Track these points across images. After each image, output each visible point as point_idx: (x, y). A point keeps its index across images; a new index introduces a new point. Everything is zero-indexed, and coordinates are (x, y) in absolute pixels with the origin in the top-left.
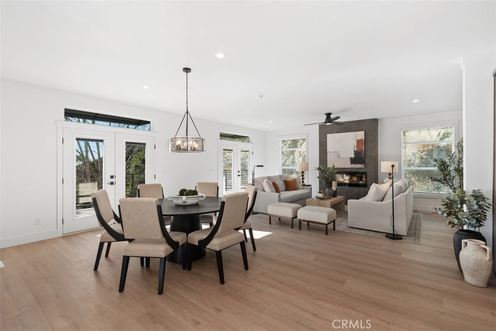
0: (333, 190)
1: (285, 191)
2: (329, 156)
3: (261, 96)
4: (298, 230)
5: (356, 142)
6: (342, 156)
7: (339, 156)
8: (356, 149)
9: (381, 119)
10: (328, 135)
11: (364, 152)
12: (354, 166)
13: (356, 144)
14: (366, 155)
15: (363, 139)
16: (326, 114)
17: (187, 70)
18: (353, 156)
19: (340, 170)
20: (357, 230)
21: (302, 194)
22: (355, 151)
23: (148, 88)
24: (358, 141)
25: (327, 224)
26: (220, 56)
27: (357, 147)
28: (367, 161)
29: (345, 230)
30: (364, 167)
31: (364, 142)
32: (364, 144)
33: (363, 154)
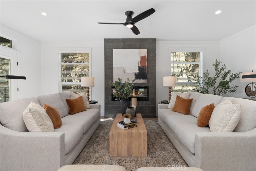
2: (115, 71)
5: (140, 58)
6: (127, 71)
7: (124, 71)
8: (140, 65)
11: (146, 68)
12: (137, 81)
13: (140, 60)
14: (148, 71)
18: (137, 72)
22: (139, 67)
24: (142, 58)
27: (140, 63)
28: (148, 76)
30: (146, 82)
31: (146, 59)
32: (147, 61)
33: (145, 70)
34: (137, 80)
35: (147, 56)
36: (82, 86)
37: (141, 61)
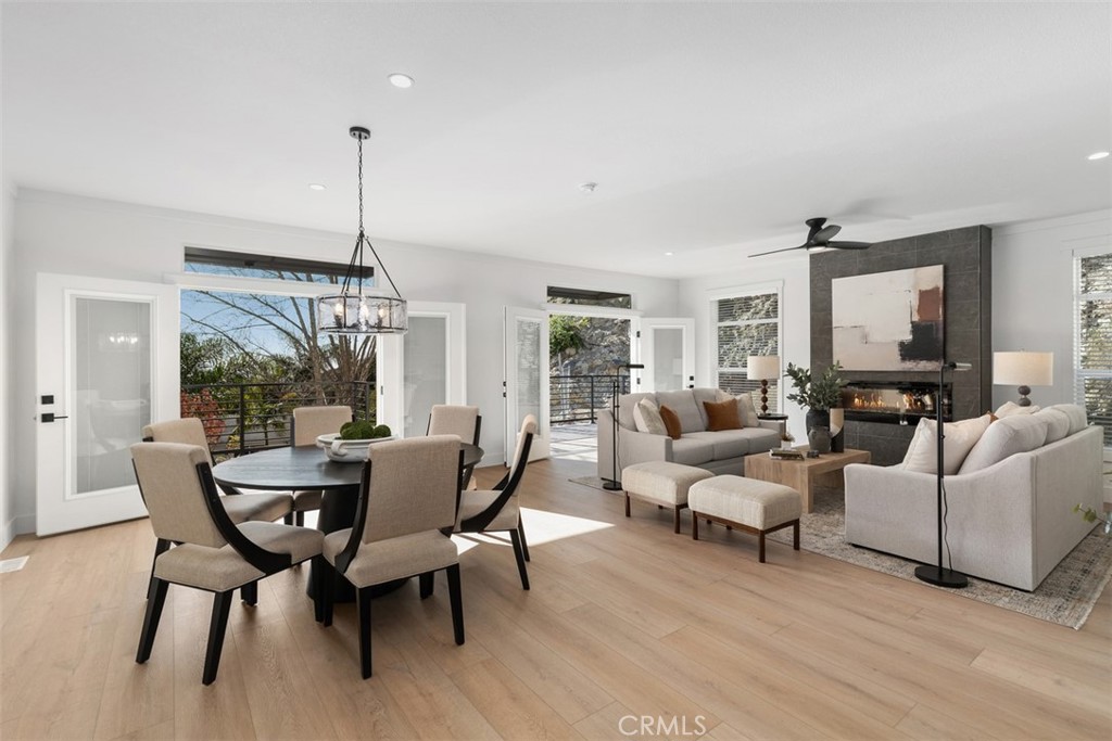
0: (829, 434)
1: (707, 430)
2: (839, 340)
3: (592, 186)
4: (691, 538)
5: (917, 297)
6: (875, 337)
7: (865, 339)
8: (916, 318)
9: (1001, 227)
10: (835, 282)
11: (941, 326)
12: (909, 365)
13: (916, 303)
14: (949, 335)
15: (938, 288)
16: (808, 222)
17: (360, 132)
18: (908, 337)
19: (858, 378)
20: (868, 555)
21: (749, 440)
22: (912, 323)
23: (322, 188)
24: (923, 295)
25: (763, 534)
26: (401, 82)
27: (919, 311)
28: (952, 350)
29: (832, 551)
31: (941, 295)
32: (941, 302)
33: (937, 330)
34: (908, 363)
35: (941, 289)
36: (749, 378)
37: (919, 306)
